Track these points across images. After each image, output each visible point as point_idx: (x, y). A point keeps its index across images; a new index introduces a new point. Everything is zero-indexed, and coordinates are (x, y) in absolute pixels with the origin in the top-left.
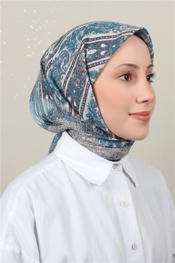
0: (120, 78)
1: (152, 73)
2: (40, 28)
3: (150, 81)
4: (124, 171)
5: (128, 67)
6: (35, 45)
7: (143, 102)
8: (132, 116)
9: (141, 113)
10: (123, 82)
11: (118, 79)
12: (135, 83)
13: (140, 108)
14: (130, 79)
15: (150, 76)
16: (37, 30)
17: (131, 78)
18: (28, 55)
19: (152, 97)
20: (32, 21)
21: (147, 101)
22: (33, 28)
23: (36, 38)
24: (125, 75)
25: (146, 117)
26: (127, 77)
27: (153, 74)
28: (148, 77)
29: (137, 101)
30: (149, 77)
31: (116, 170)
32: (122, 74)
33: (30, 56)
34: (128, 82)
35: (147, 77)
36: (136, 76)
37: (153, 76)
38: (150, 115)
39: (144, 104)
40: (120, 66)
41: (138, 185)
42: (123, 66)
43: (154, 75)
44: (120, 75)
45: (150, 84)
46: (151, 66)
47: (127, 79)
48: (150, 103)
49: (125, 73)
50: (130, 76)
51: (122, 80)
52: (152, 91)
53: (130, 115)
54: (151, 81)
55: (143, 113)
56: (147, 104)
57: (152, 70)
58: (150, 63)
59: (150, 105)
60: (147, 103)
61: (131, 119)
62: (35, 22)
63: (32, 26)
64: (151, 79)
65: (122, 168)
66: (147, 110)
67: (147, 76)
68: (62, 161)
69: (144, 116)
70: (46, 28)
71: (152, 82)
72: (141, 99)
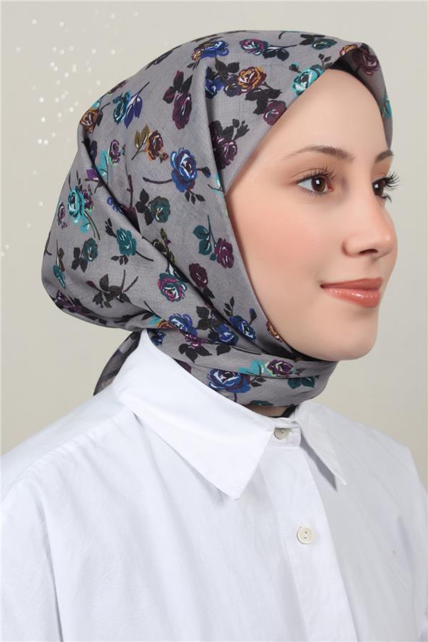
0: (300, 184)
1: (387, 176)
2: (74, 69)
3: (383, 195)
4: (304, 444)
5: (321, 155)
6: (60, 115)
7: (363, 253)
8: (331, 290)
9: (356, 283)
10: (307, 196)
11: (295, 190)
12: (341, 200)
13: (353, 270)
14: (326, 189)
15: (384, 182)
16: (67, 75)
17: (329, 187)
18: (40, 141)
19: (388, 238)
20: (55, 49)
21: (372, 251)
22: (56, 69)
23: (63, 97)
24: (313, 178)
25: (370, 295)
26: (318, 182)
27: (391, 178)
28: (377, 186)
29: (345, 251)
30: (381, 185)
31: (284, 440)
32: (306, 174)
33: (46, 142)
34: (324, 197)
35: (373, 187)
36: (344, 183)
37: (391, 185)
38: (381, 289)
39: (365, 258)
40: (300, 152)
41: (345, 484)
42: (308, 152)
43: (393, 182)
44: (301, 176)
45: (382, 205)
46: (386, 155)
47: (318, 188)
48: (380, 257)
49: (313, 173)
50: (328, 179)
51: (304, 190)
52: (387, 224)
53: (323, 286)
54: (385, 198)
55: (362, 283)
56: (374, 260)
57: (388, 167)
58: (383, 148)
59: (383, 262)
60: (375, 255)
61: (328, 299)
62: (62, 52)
63: (52, 64)
64: (386, 191)
65: (300, 437)
66: (373, 274)
67: (374, 184)
68: (135, 415)
69: (365, 292)
70: (90, 70)
71: (388, 199)
72: (357, 244)
